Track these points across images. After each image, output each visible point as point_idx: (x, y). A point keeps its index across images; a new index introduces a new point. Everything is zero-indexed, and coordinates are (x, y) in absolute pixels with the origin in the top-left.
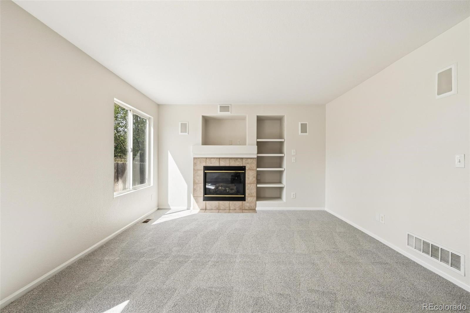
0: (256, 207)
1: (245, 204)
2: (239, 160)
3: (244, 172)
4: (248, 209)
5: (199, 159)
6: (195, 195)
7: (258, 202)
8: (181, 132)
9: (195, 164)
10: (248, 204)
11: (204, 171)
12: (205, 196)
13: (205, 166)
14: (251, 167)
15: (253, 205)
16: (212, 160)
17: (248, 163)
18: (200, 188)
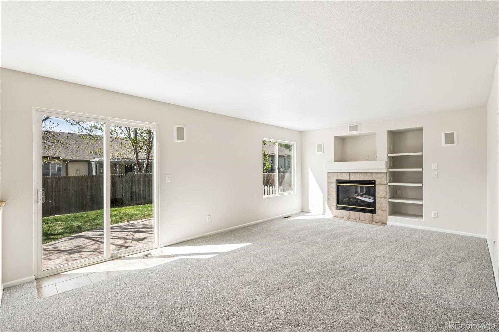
0: (387, 221)
1: (375, 217)
2: (368, 174)
3: (374, 186)
4: (378, 222)
5: (332, 174)
6: (329, 204)
7: (389, 217)
8: (318, 152)
9: (329, 178)
10: (378, 218)
11: (336, 184)
12: (338, 205)
13: (337, 179)
14: (381, 182)
15: (383, 219)
16: (343, 174)
17: (378, 178)
18: (333, 198)
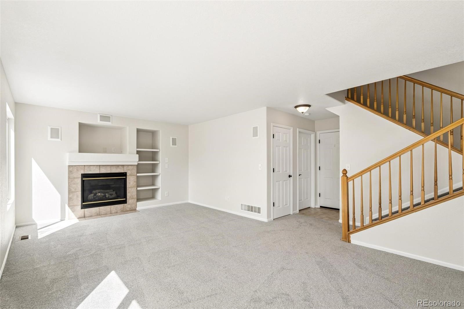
0: (136, 207)
1: (126, 206)
2: (120, 167)
3: (125, 177)
4: (129, 210)
5: (76, 167)
6: (71, 205)
7: (138, 203)
8: (51, 137)
9: (70, 172)
10: (129, 206)
11: (82, 179)
12: (83, 204)
13: (84, 173)
14: (132, 173)
15: (133, 206)
16: (91, 167)
17: (129, 170)
18: (77, 196)
